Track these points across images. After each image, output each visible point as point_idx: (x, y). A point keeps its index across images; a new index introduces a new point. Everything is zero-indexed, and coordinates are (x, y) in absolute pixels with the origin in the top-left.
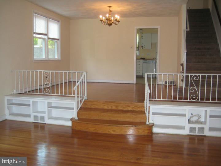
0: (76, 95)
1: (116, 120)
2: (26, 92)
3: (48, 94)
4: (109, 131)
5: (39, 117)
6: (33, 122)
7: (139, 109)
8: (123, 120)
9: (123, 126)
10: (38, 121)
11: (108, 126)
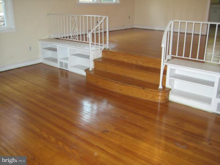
0: (90, 42)
1: (131, 77)
2: (61, 38)
3: (75, 40)
4: (115, 89)
5: (64, 63)
6: (60, 69)
7: (151, 65)
8: (138, 79)
9: (129, 86)
10: (63, 67)
11: (115, 83)
